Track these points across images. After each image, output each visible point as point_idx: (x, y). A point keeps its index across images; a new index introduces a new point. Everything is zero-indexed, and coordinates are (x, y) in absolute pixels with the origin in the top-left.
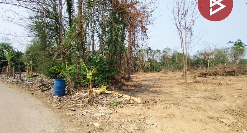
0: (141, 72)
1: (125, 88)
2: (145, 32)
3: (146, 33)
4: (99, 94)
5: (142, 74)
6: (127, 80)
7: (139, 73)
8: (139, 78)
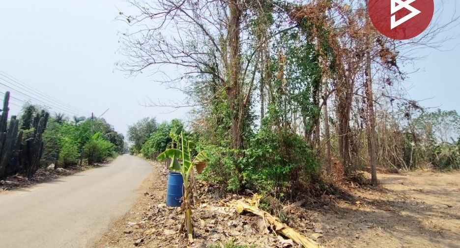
0: (427, 169)
1: (343, 205)
2: (393, 63)
3: (396, 66)
4: (241, 214)
5: (429, 173)
6: (365, 184)
7: (421, 171)
8: (413, 184)
